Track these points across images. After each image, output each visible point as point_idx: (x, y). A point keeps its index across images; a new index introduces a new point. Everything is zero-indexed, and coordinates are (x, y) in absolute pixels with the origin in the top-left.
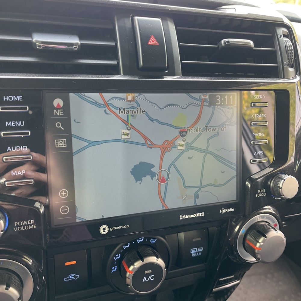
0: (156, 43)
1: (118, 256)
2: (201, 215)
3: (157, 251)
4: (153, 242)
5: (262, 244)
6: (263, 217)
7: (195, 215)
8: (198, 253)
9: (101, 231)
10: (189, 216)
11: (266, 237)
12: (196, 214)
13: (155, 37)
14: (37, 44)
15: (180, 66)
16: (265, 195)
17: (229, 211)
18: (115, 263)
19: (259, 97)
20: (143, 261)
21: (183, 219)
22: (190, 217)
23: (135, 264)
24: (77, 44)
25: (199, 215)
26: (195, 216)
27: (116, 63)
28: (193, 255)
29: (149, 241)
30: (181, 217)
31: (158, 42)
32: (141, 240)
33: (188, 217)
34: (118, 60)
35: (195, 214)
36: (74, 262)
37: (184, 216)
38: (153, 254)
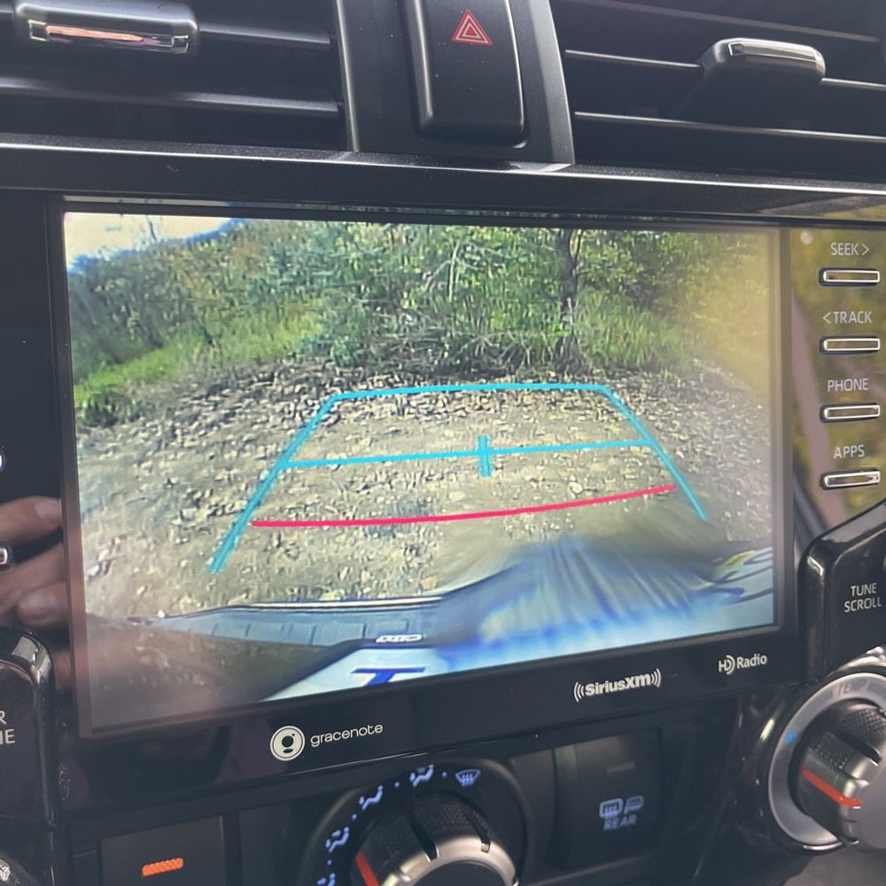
0: (482, 39)
1: (340, 838)
2: (649, 683)
3: (482, 814)
4: (466, 780)
5: (864, 783)
6: (856, 685)
7: (630, 681)
8: (625, 819)
9: (277, 748)
10: (609, 687)
11: (877, 759)
12: (633, 678)
13: (477, 17)
14: (30, 21)
15: (567, 127)
16: (876, 604)
17: (748, 663)
18: (330, 862)
19: (846, 249)
20: (433, 856)
21: (585, 698)
22: (612, 690)
23: (406, 868)
24: (185, 29)
25: (643, 680)
26: (628, 687)
27: (335, 109)
28: (607, 826)
29: (451, 776)
30: (578, 692)
31: (490, 36)
32: (425, 773)
33: (604, 690)
34: (342, 101)
35: (627, 679)
36: (177, 863)
37: (588, 688)
38: (471, 827)
